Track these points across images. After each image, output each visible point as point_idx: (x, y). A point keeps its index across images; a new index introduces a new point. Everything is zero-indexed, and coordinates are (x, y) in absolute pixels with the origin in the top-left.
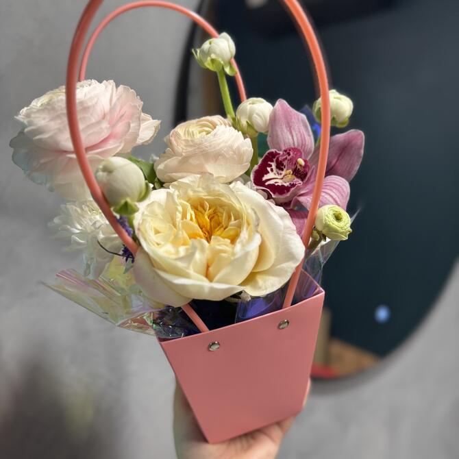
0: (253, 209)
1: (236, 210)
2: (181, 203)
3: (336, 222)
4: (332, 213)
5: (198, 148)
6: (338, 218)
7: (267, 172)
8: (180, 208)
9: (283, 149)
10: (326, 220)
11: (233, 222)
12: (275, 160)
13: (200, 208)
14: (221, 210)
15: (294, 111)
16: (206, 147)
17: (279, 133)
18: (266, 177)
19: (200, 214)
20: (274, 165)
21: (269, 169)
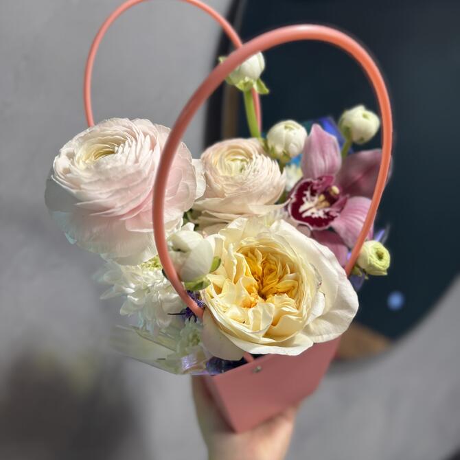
0: (312, 265)
1: (291, 262)
2: (236, 256)
3: (378, 262)
4: (374, 251)
5: (242, 189)
6: (380, 257)
7: (302, 203)
8: (235, 261)
9: (317, 176)
10: (370, 260)
11: (290, 275)
12: (309, 188)
13: (250, 254)
14: (274, 258)
15: (326, 134)
16: (250, 188)
17: (314, 160)
18: (302, 209)
19: (251, 261)
20: (308, 193)
21: (304, 199)
